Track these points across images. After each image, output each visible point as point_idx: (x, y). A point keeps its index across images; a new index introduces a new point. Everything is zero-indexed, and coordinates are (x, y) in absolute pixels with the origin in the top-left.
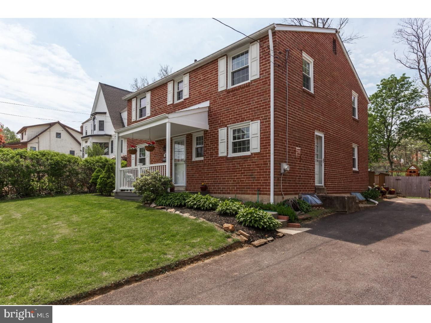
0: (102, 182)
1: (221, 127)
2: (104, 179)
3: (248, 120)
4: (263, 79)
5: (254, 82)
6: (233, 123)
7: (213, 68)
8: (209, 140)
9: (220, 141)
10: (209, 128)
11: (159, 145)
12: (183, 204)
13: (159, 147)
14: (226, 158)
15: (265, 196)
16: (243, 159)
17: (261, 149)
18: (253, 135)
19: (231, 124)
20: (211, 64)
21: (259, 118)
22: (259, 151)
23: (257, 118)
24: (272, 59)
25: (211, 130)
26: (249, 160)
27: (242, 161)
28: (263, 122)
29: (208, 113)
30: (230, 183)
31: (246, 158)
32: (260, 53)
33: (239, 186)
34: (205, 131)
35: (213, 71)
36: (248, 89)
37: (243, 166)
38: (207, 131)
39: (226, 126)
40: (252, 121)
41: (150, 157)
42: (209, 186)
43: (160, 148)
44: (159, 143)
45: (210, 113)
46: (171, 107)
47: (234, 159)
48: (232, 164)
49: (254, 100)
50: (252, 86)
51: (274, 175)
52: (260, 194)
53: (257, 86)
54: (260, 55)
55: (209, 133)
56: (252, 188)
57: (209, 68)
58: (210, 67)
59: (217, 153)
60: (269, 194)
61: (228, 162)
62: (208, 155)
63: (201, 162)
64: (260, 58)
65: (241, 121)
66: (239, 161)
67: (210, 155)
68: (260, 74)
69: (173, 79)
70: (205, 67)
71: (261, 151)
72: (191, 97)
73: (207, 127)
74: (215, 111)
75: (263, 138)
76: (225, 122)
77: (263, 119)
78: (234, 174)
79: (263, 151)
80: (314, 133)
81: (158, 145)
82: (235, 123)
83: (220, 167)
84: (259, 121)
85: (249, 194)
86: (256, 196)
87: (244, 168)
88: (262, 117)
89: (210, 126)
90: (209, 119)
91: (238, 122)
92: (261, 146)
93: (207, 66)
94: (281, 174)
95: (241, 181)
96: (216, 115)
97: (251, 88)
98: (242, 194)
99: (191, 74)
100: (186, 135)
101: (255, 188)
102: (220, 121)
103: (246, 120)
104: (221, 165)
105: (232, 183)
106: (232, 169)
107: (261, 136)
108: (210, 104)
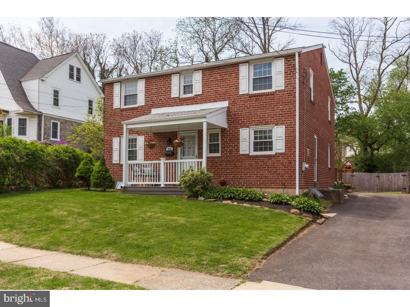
0: (100, 176)
1: (242, 127)
2: (102, 174)
3: (272, 124)
4: (287, 91)
5: (279, 92)
6: (256, 125)
7: (233, 71)
8: (228, 138)
9: (241, 140)
10: (228, 127)
11: (159, 138)
12: (233, 197)
13: (159, 139)
14: (248, 156)
15: (290, 189)
16: (267, 157)
17: (285, 150)
18: (278, 137)
19: (253, 125)
20: (230, 67)
21: (284, 123)
22: (284, 152)
23: (283, 124)
24: (297, 75)
25: (229, 129)
26: (274, 159)
27: (266, 159)
28: (288, 127)
29: (227, 112)
30: (252, 179)
31: (270, 157)
32: (285, 68)
33: (262, 181)
34: (223, 130)
35: (232, 73)
36: (272, 97)
37: (267, 163)
38: (225, 129)
39: (248, 127)
40: (276, 125)
41: (145, 150)
42: (227, 181)
43: (161, 141)
44: (159, 136)
45: (229, 112)
46: (176, 100)
47: (257, 158)
48: (255, 162)
49: (279, 108)
50: (276, 95)
51: (299, 172)
52: (285, 188)
53: (281, 96)
54: (285, 70)
55: (227, 131)
56: (276, 183)
57: (228, 70)
58: (230, 70)
59: (238, 150)
60: (295, 188)
61: (250, 160)
62: (226, 152)
63: (218, 158)
64: (285, 73)
65: (264, 124)
66: (262, 159)
67: (229, 152)
68: (285, 87)
69: (180, 72)
70: (223, 68)
71: (285, 152)
72: (204, 94)
73: (225, 125)
74: (234, 112)
75: (288, 141)
76: (247, 123)
77: (287, 125)
78: (258, 170)
79: (288, 152)
80: (314, 136)
81: (157, 138)
82: (259, 125)
83: (241, 164)
84: (284, 126)
85: (273, 188)
86: (282, 190)
87: (268, 165)
88: (287, 123)
89: (228, 125)
90: (227, 119)
91: (262, 125)
92: (285, 148)
93: (225, 68)
94: (303, 171)
95: (264, 177)
96: (236, 116)
97: (275, 97)
98: (265, 188)
99: (205, 71)
100: (197, 131)
101: (280, 183)
102: (241, 122)
103: (270, 124)
104: (242, 162)
105: (254, 179)
106: (255, 166)
107: (285, 139)
108: (229, 104)
